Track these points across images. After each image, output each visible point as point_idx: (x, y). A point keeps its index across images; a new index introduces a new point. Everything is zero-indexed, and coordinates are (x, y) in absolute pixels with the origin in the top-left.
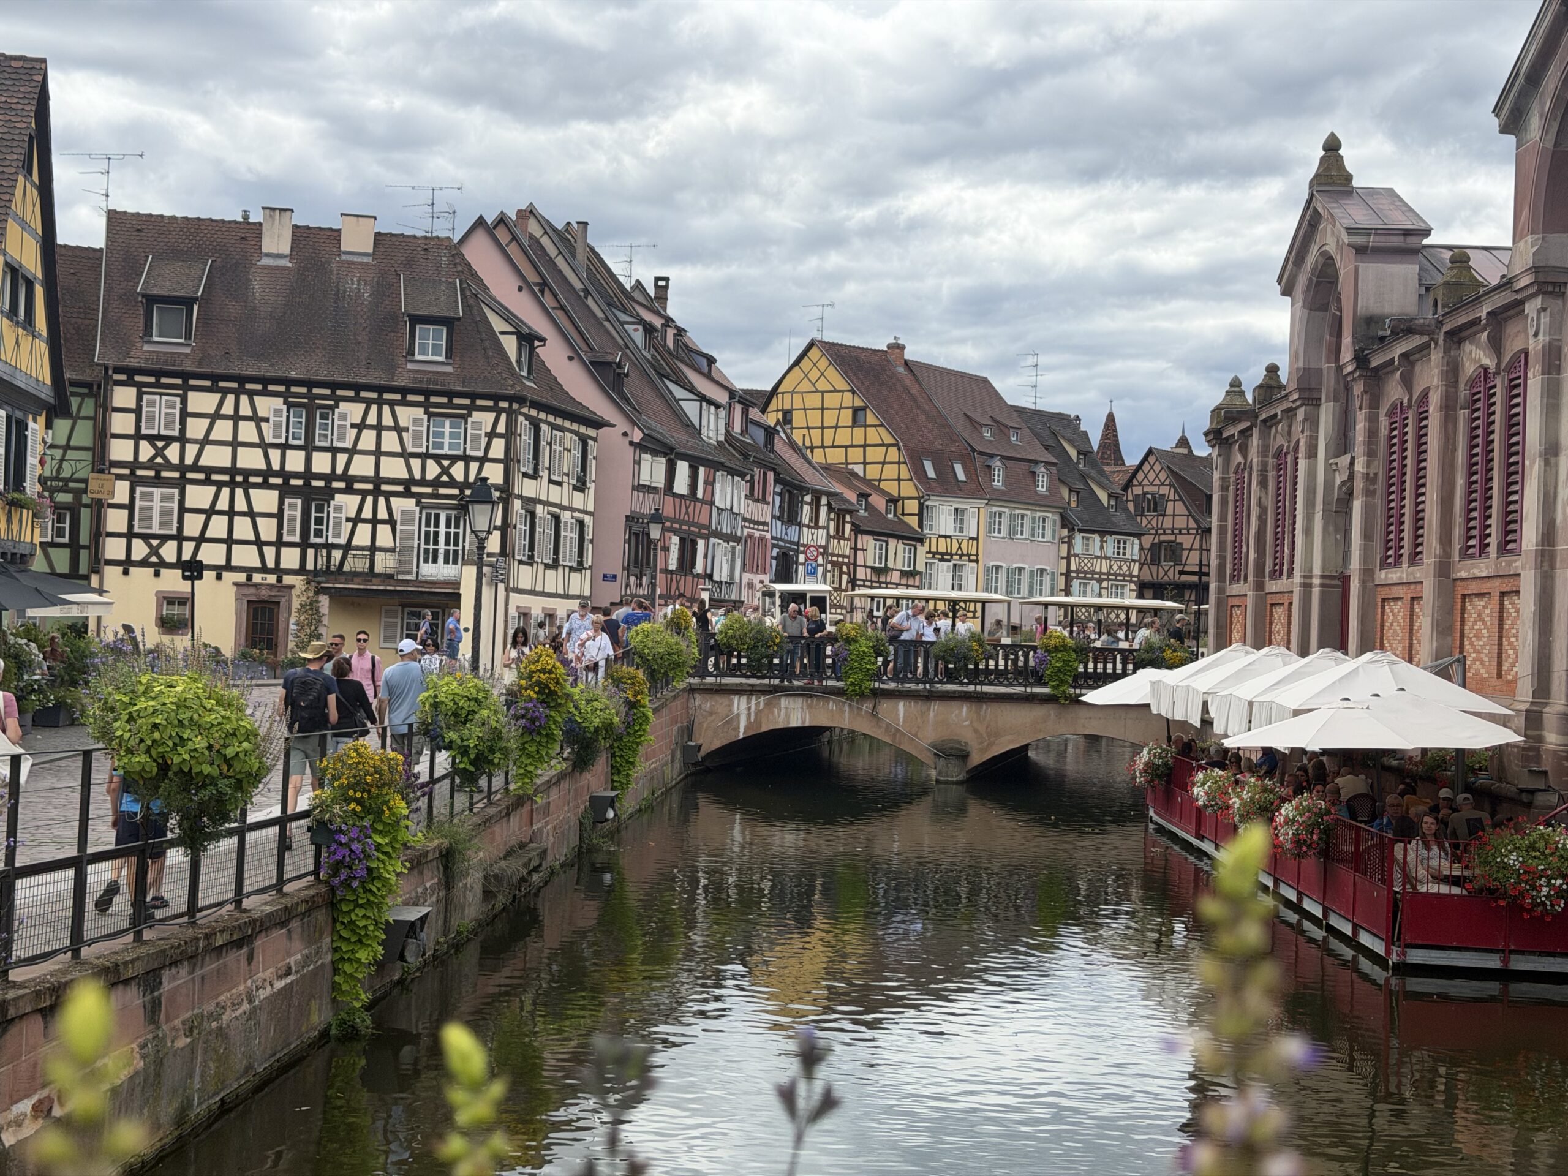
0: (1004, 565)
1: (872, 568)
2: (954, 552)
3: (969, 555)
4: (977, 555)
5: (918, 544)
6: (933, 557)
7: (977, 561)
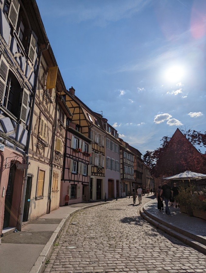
0: (110, 158)
1: (73, 149)
2: (99, 150)
3: (102, 152)
4: (104, 153)
5: (89, 144)
6: (93, 150)
7: (104, 155)
